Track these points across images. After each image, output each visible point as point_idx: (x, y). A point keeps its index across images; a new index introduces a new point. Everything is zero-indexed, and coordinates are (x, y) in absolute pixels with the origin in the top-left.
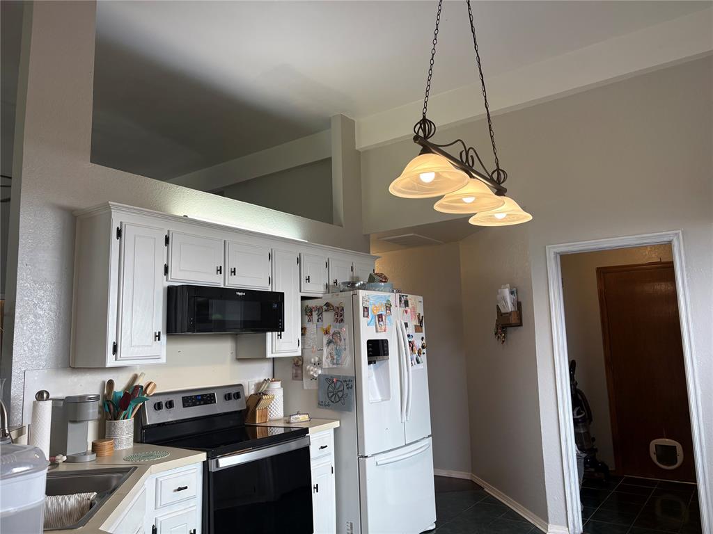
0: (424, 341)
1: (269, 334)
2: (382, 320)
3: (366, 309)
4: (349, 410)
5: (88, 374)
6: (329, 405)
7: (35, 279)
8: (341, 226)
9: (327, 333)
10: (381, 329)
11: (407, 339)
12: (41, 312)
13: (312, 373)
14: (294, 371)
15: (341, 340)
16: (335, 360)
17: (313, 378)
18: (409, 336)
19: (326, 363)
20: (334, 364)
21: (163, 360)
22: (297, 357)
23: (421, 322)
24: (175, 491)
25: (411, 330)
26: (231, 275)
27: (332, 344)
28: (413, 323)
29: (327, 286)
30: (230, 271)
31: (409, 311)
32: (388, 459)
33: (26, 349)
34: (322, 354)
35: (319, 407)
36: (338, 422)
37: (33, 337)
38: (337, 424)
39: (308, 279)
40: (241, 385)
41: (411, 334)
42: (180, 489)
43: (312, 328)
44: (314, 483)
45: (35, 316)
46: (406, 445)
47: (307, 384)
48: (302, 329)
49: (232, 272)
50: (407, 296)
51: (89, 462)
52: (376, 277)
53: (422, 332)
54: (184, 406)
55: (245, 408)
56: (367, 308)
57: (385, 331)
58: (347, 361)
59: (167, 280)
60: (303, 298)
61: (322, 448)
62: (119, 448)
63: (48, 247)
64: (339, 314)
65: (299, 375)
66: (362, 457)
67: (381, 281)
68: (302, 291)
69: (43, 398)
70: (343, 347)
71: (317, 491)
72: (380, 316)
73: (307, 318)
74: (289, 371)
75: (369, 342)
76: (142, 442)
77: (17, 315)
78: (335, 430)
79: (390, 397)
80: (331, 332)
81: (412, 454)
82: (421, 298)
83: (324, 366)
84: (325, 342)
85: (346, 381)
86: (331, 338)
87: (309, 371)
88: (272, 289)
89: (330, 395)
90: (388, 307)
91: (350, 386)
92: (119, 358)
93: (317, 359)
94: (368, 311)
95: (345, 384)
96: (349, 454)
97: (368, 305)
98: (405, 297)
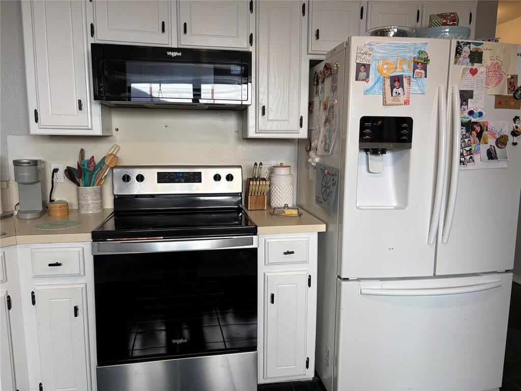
1: (251, 110)
2: (401, 86)
3: (363, 67)
6: (322, 203)
10: (397, 101)
15: (333, 118)
16: (327, 145)
17: (314, 167)
18: (472, 113)
21: (97, 132)
25: (482, 103)
27: (327, 124)
28: (489, 91)
30: (182, 26)
31: (482, 70)
35: (316, 203)
36: (325, 225)
38: (322, 228)
39: (317, 35)
41: (479, 111)
43: (317, 102)
46: (435, 276)
47: (311, 173)
50: (480, 44)
52: (436, 20)
54: (159, 182)
55: (241, 191)
56: (366, 67)
57: (406, 103)
61: (288, 253)
64: (334, 79)
66: (340, 277)
67: (445, 25)
68: (310, 52)
71: (272, 302)
72: (397, 81)
73: (315, 89)
79: (407, 205)
80: (328, 107)
83: (318, 153)
85: (333, 175)
86: (327, 115)
88: (255, 50)
89: (323, 190)
90: (421, 63)
91: (334, 182)
92: (40, 126)
93: (316, 143)
94: (367, 71)
95: (332, 178)
97: (368, 60)
98: (472, 46)
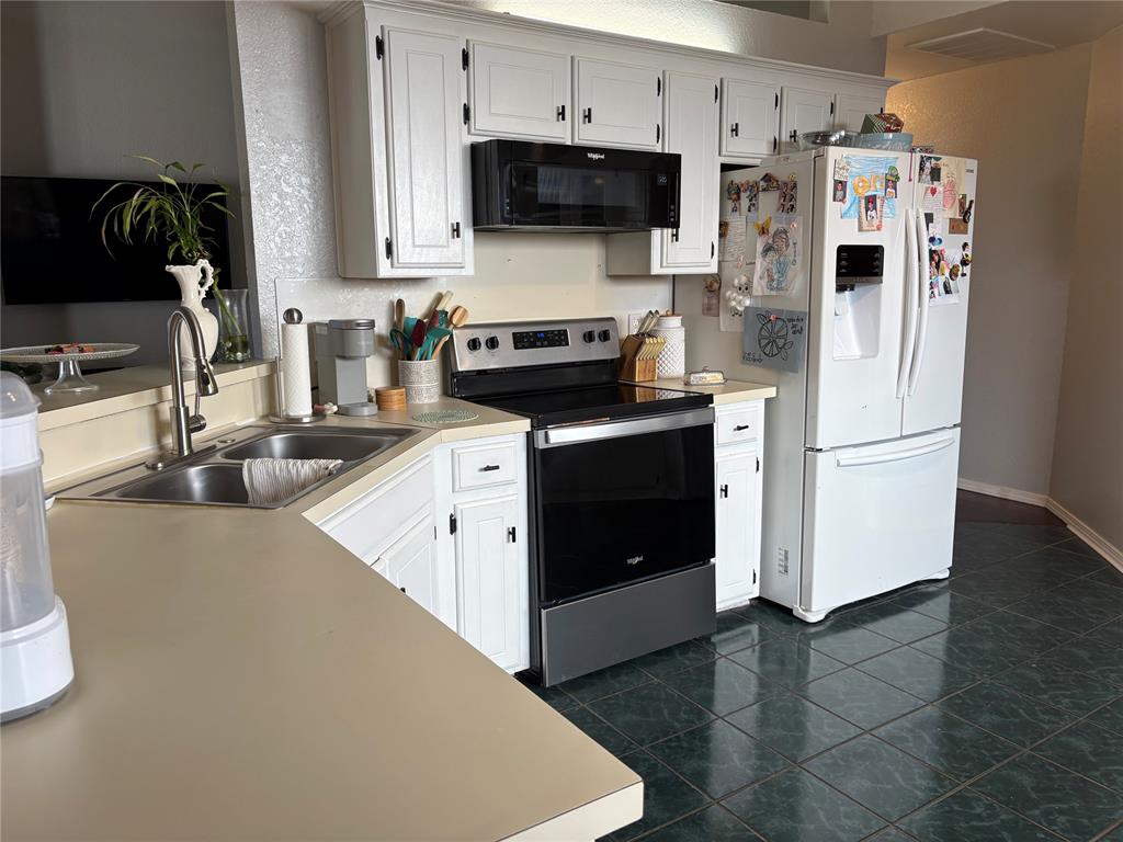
0: (969, 251)
1: (656, 233)
2: (875, 208)
3: (840, 185)
4: (794, 370)
5: (367, 289)
6: (760, 360)
7: (272, 135)
8: (826, 21)
9: (764, 233)
10: (870, 225)
11: (926, 247)
12: (289, 190)
13: (733, 303)
14: (706, 301)
15: (787, 246)
16: (775, 281)
17: (736, 313)
18: (932, 240)
19: (759, 287)
20: (771, 289)
21: (469, 271)
22: (711, 275)
23: (965, 213)
24: (482, 470)
25: (940, 228)
26: (584, 123)
27: (771, 254)
28: (946, 214)
29: (776, 144)
30: (581, 112)
31: (940, 189)
32: (859, 457)
33: (272, 245)
34: (752, 272)
35: (743, 363)
36: (775, 389)
37: (281, 229)
38: (771, 392)
39: (735, 130)
40: (612, 319)
41: (937, 237)
42: (488, 469)
43: (737, 223)
44: (719, 483)
45: (280, 196)
46: (902, 437)
47: (725, 322)
48: (721, 225)
49: (585, 117)
50: (939, 159)
51: (367, 417)
52: (878, 123)
53: (966, 232)
54: (516, 348)
55: (619, 356)
57: (879, 228)
58: (797, 284)
59: (469, 133)
60: (725, 168)
61: (740, 428)
62: (417, 402)
63: (286, 80)
64: (788, 196)
65: (714, 307)
66: (812, 449)
67: (888, 130)
68: (724, 153)
69: (293, 319)
70: (792, 259)
71: (726, 496)
72: (871, 200)
73: (730, 205)
74: (699, 299)
75: (842, 249)
76: (452, 396)
77: (253, 193)
78: (768, 401)
79: (877, 352)
80: (772, 231)
81: (922, 451)
82: (973, 164)
83: (755, 293)
84: (760, 248)
85: (792, 320)
86: (771, 242)
87: (729, 300)
88: (663, 148)
89: (764, 342)
90: (892, 181)
91: (798, 328)
92: (396, 264)
93: (744, 279)
94: (844, 190)
95: (790, 325)
96: (789, 444)
97: (846, 177)
98: (933, 161)
